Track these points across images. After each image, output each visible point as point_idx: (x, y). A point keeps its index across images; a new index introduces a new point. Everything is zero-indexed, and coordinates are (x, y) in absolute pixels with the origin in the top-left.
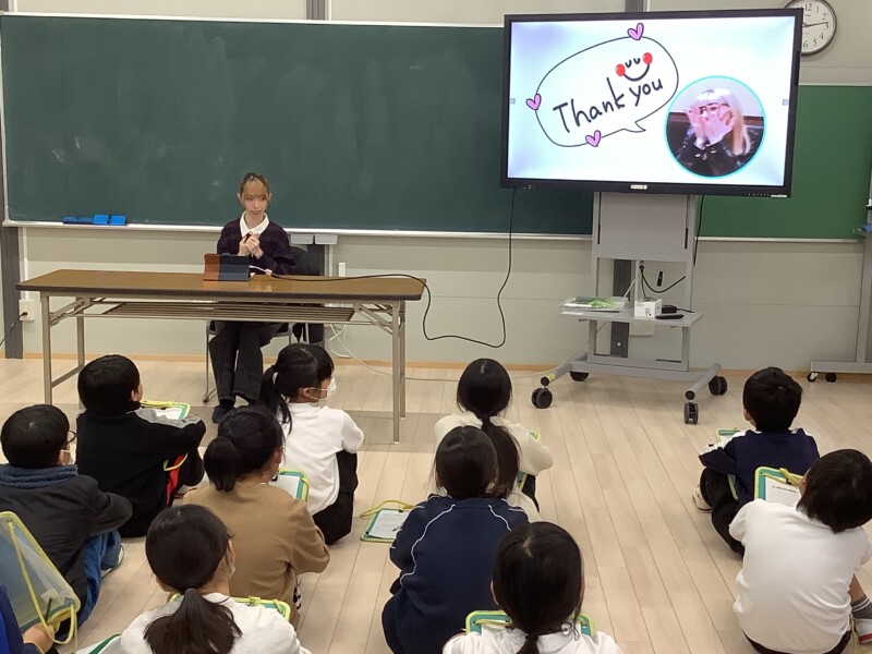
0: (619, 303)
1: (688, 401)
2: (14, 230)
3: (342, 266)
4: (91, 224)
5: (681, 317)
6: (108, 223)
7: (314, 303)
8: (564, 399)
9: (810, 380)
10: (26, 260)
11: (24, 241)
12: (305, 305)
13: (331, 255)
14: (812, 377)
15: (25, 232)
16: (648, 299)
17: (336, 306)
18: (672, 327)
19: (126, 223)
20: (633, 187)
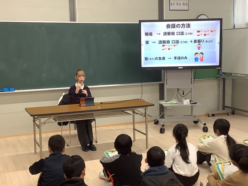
4: (3, 92)
6: (9, 91)
9: (209, 117)
14: (210, 116)
19: (15, 90)
20: (179, 68)
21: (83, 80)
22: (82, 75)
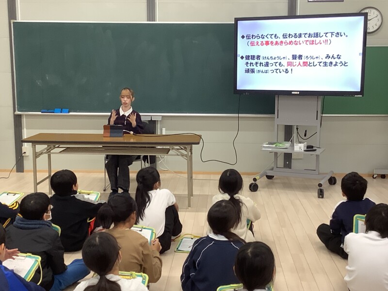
0: (287, 144)
1: (319, 188)
2: (20, 116)
3: (164, 129)
5: (315, 150)
6: (61, 112)
7: (152, 146)
8: (264, 187)
9: (374, 178)
10: (25, 129)
11: (24, 120)
12: (148, 147)
13: (159, 125)
14: (375, 176)
15: (24, 117)
16: (300, 143)
17: (161, 147)
18: (311, 155)
19: (69, 112)
20: (293, 93)
21: (127, 102)
22: (127, 96)
